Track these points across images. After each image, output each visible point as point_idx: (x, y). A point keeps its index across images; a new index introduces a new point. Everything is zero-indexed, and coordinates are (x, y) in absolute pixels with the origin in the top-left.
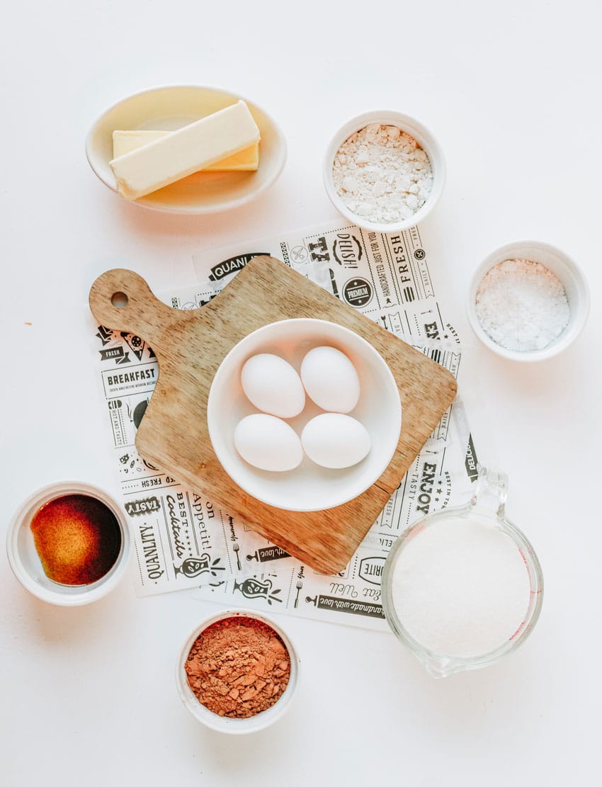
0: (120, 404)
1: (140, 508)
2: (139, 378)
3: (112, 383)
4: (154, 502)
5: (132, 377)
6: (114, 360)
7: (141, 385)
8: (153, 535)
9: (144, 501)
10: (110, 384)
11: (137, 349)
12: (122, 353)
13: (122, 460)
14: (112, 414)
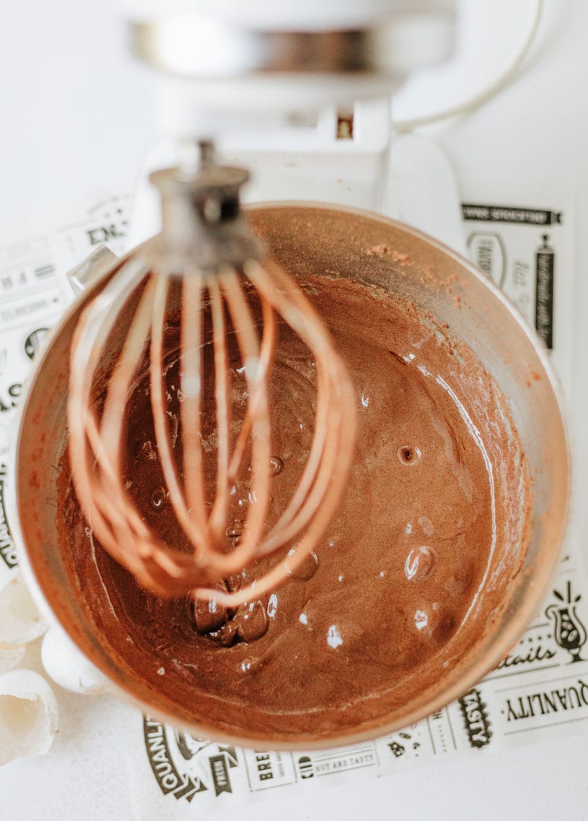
0: (304, 760)
1: (477, 721)
3: (271, 774)
4: (467, 698)
8: (520, 700)
9: (465, 715)
10: (272, 777)
13: (398, 753)
14: (322, 772)
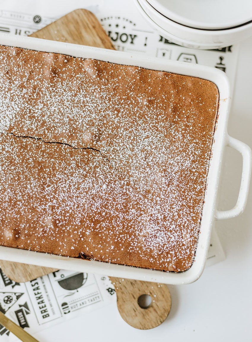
0: (64, 304)
2: (39, 291)
3: (48, 314)
5: (39, 298)
6: (27, 316)
7: (45, 289)
10: (49, 316)
11: (14, 298)
12: (21, 311)
13: (112, 293)
14: (74, 309)
